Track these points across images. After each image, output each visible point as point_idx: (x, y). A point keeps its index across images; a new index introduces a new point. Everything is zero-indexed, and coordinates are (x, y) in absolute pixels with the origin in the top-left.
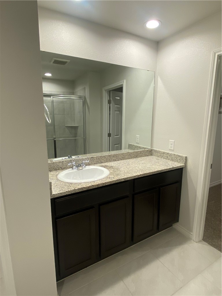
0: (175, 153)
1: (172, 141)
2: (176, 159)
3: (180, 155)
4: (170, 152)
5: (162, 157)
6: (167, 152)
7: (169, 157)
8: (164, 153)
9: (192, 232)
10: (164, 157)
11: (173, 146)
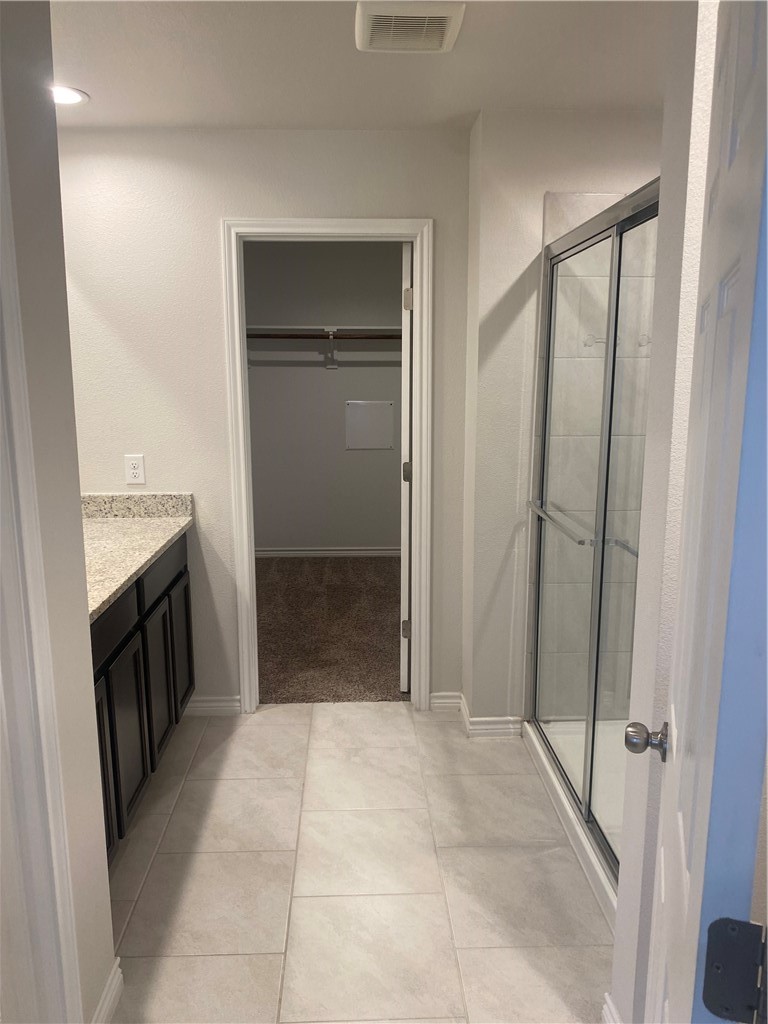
0: (155, 493)
1: (136, 459)
2: (160, 507)
3: (173, 493)
4: (137, 493)
5: (108, 515)
6: (127, 493)
7: (135, 510)
8: (113, 499)
9: (239, 693)
10: (116, 513)
11: (140, 471)
